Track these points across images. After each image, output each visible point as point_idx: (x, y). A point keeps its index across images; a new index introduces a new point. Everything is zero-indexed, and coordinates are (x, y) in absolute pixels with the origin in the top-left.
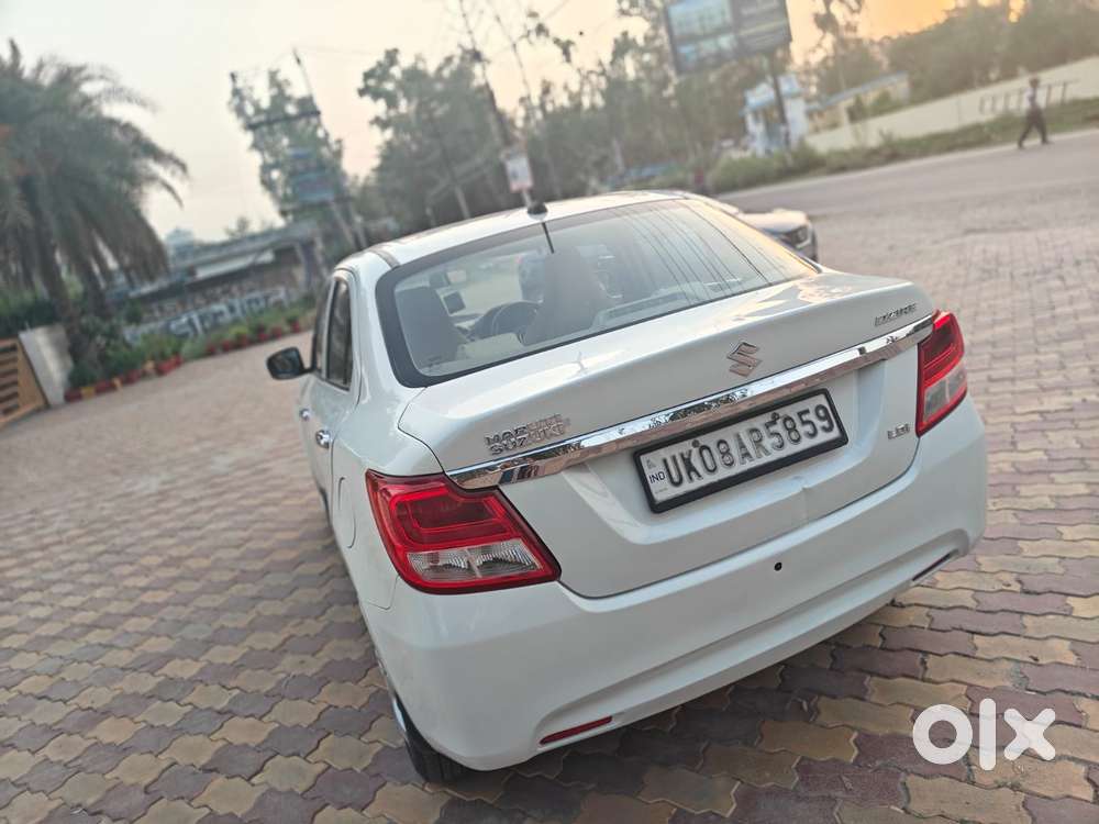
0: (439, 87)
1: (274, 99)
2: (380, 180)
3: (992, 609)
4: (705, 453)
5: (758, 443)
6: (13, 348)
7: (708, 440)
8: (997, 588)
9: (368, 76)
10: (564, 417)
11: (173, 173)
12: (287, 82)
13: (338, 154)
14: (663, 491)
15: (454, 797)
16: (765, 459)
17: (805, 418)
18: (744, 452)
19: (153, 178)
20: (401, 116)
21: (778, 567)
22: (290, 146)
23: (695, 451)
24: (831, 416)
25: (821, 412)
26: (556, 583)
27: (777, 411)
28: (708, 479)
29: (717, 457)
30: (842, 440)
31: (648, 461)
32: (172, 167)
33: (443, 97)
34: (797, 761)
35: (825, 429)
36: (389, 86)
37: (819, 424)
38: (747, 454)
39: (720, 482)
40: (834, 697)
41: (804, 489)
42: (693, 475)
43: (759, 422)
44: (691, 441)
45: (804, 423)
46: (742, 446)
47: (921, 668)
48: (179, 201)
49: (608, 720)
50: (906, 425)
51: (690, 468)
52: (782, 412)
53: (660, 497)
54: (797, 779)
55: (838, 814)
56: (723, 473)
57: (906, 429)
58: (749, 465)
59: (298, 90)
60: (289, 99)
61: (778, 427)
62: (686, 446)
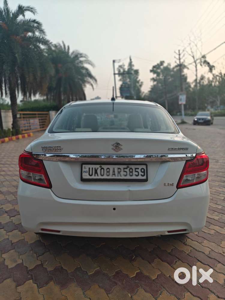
0: (172, 73)
1: (129, 69)
2: (150, 94)
3: (212, 257)
4: (102, 170)
5: (119, 172)
6: (47, 114)
7: (105, 167)
8: (219, 252)
9: (154, 67)
10: (62, 147)
11: (94, 82)
12: (133, 66)
13: (141, 86)
14: (86, 176)
15: (40, 240)
16: (119, 177)
17: (137, 170)
18: (114, 173)
19: (89, 82)
20: (160, 79)
21: (114, 209)
22: (129, 81)
23: (100, 168)
24: (145, 172)
25: (143, 170)
26: (50, 190)
27: (129, 166)
28: (100, 177)
29: (105, 172)
30: (146, 180)
31: (85, 167)
32: (94, 80)
33: (172, 76)
34: (118, 270)
35: (142, 175)
36: (159, 71)
37: (140, 173)
38: (115, 174)
39: (103, 179)
40: (143, 259)
41: (129, 190)
42: (96, 174)
43: (122, 167)
44: (100, 166)
45: (136, 171)
46: (114, 171)
47: (174, 263)
48: (93, 89)
49: (59, 231)
50: (173, 184)
51: (96, 172)
52: (130, 166)
53: (84, 177)
54: (114, 274)
55: (114, 288)
56: (105, 177)
57: (172, 185)
58: (114, 177)
59: (135, 68)
60: (132, 70)
61: (127, 170)
62: (98, 166)
